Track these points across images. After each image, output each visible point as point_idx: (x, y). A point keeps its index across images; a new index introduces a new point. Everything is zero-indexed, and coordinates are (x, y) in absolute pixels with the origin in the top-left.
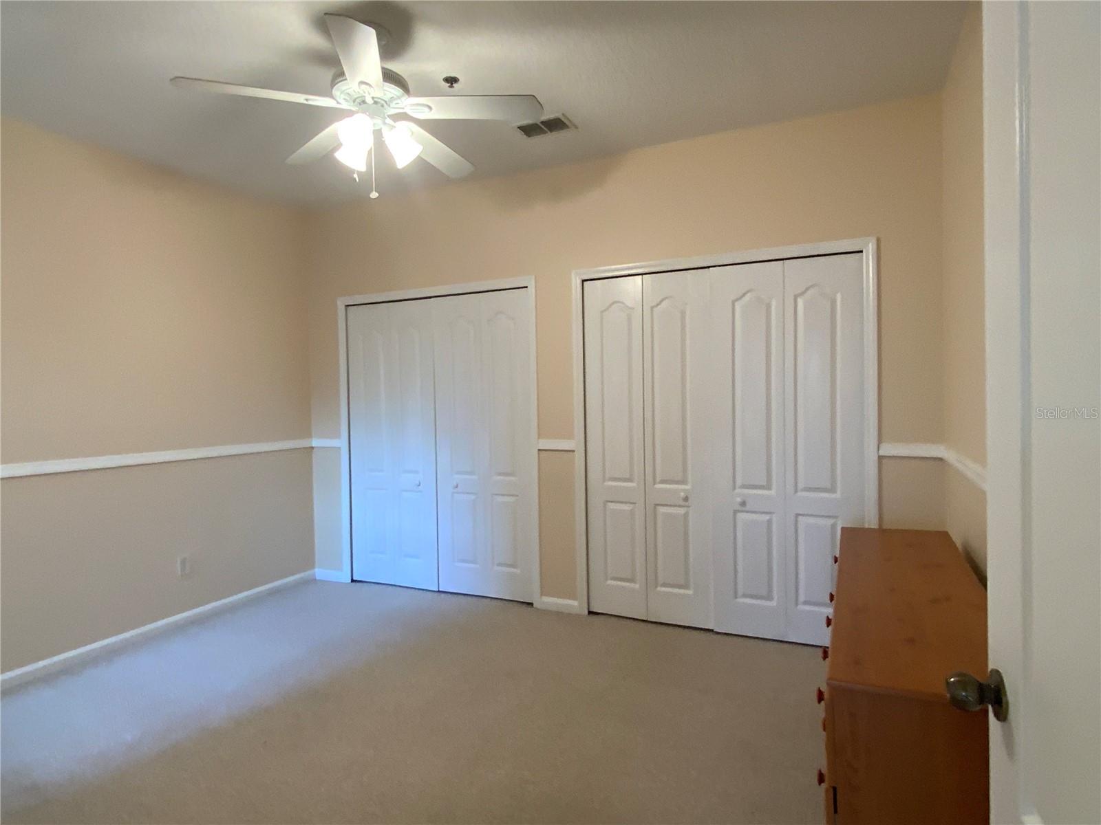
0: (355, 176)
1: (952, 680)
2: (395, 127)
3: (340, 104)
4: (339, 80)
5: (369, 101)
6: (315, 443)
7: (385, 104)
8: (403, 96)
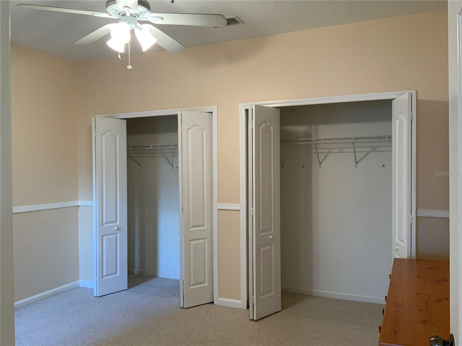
0: (119, 56)
1: (432, 339)
2: (141, 29)
3: (112, 16)
4: (109, 4)
5: (128, 14)
6: (80, 203)
7: (136, 16)
8: (147, 11)
